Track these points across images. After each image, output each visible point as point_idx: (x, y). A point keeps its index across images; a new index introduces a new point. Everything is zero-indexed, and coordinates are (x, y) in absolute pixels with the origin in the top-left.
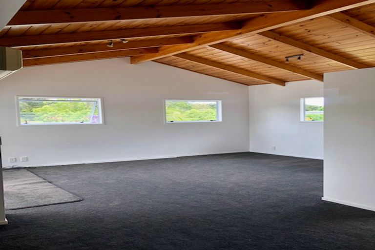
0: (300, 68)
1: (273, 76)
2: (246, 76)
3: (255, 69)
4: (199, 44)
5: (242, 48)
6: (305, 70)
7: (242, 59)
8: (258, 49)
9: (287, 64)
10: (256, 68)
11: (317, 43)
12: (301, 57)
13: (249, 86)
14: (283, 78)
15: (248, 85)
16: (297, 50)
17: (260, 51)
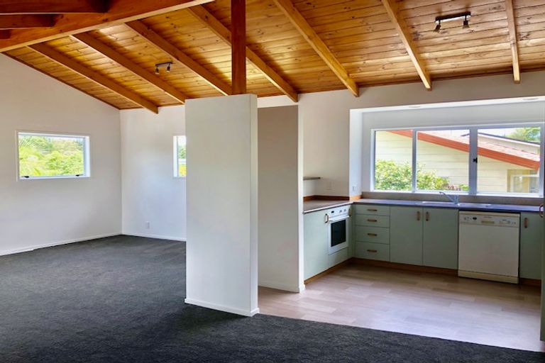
0: (171, 85)
1: (146, 94)
2: (116, 93)
3: (126, 81)
4: (61, 31)
5: (110, 43)
6: (176, 89)
7: (111, 63)
8: (127, 48)
9: (158, 77)
10: (126, 79)
11: (184, 46)
12: (171, 65)
13: (121, 111)
14: (156, 100)
15: (120, 109)
16: (165, 55)
17: (129, 51)
